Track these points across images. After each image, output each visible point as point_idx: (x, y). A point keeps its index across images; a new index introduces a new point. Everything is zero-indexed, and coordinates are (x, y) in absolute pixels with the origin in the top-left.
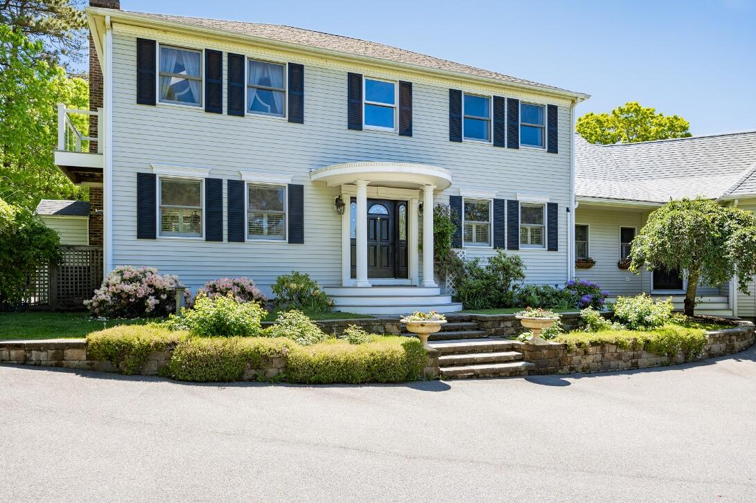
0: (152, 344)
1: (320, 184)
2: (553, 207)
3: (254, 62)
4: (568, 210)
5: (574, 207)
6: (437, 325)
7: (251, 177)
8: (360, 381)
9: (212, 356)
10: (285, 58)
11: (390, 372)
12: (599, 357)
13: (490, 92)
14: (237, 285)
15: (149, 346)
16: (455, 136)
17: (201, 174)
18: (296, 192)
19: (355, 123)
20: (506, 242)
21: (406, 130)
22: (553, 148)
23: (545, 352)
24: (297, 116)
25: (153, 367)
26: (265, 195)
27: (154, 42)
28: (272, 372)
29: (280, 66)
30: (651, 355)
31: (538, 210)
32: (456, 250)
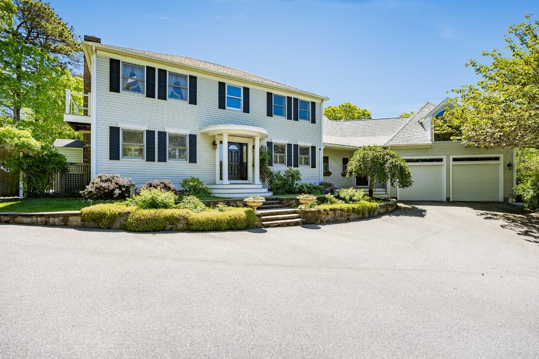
0: (117, 213)
1: (205, 134)
2: (314, 148)
3: (171, 74)
4: (320, 149)
5: (323, 148)
6: (261, 202)
7: (170, 130)
8: (224, 229)
9: (149, 219)
10: (188, 73)
11: (239, 225)
12: (333, 216)
13: (286, 95)
14: (163, 183)
15: (115, 214)
16: (270, 114)
17: (143, 128)
18: (193, 138)
19: (222, 106)
20: (293, 164)
21: (246, 110)
22: (314, 121)
23: (310, 214)
24: (193, 101)
25: (117, 225)
26: (178, 139)
27: (119, 61)
28: (180, 226)
29: (184, 77)
30: (355, 214)
31: (307, 149)
32: (270, 167)
